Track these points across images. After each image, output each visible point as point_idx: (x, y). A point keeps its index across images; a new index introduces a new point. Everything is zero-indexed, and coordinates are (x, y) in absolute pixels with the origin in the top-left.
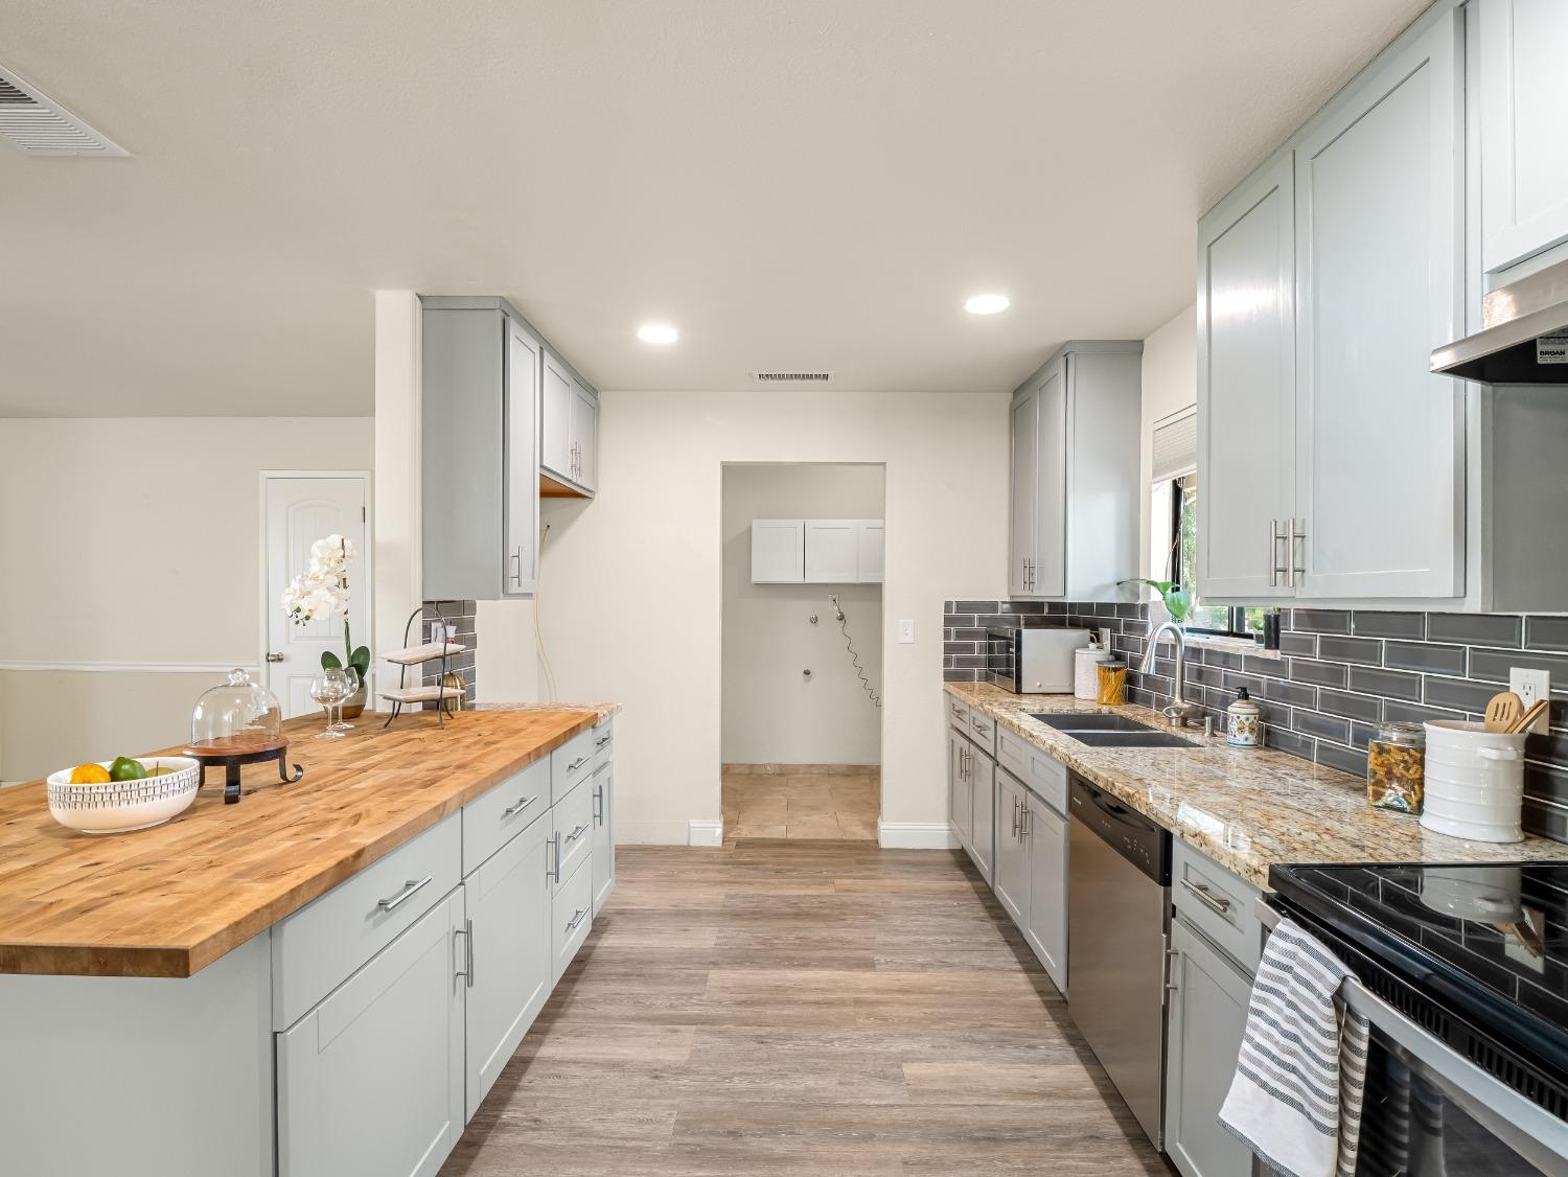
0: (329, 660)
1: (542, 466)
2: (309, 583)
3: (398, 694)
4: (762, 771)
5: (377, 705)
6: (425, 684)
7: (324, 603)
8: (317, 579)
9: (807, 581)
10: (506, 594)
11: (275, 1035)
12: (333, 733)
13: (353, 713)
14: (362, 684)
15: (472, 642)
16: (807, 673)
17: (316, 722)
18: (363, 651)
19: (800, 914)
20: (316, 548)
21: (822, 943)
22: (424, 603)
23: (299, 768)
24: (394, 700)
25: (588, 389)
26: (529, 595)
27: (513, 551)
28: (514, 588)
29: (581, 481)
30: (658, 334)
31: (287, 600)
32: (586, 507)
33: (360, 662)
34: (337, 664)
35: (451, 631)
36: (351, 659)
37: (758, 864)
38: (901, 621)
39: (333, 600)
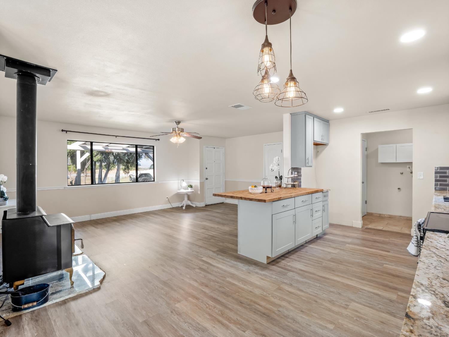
0: (276, 177)
1: (314, 140)
2: (273, 165)
3: (287, 183)
4: (383, 216)
5: (284, 185)
6: (292, 182)
7: (276, 168)
8: (274, 164)
9: (397, 162)
10: (306, 166)
11: (272, 215)
12: (277, 188)
13: (280, 186)
14: (281, 182)
15: (301, 176)
16: (399, 189)
17: (275, 187)
18: (281, 176)
19: (375, 241)
20: (274, 159)
21: (378, 246)
22: (292, 168)
23: (273, 190)
24: (286, 184)
25: (326, 121)
26: (311, 166)
27: (307, 158)
28: (307, 165)
29: (324, 142)
30: (338, 110)
31: (270, 168)
32: (326, 147)
33: (281, 178)
34: (277, 178)
35: (296, 173)
36: (280, 177)
37: (369, 232)
38: (418, 173)
39: (277, 167)
